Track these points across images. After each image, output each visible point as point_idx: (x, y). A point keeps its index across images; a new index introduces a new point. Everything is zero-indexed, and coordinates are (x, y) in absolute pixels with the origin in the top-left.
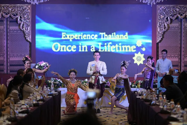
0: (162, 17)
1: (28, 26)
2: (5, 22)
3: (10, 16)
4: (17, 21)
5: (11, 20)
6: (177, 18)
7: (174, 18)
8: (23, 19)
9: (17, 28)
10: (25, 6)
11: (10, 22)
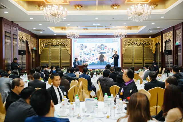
0: (125, 43)
1: (69, 47)
2: (59, 46)
3: (62, 44)
4: (64, 46)
5: (62, 45)
6: (131, 44)
7: (130, 44)
8: (67, 45)
9: (65, 48)
10: (68, 39)
11: (62, 46)
